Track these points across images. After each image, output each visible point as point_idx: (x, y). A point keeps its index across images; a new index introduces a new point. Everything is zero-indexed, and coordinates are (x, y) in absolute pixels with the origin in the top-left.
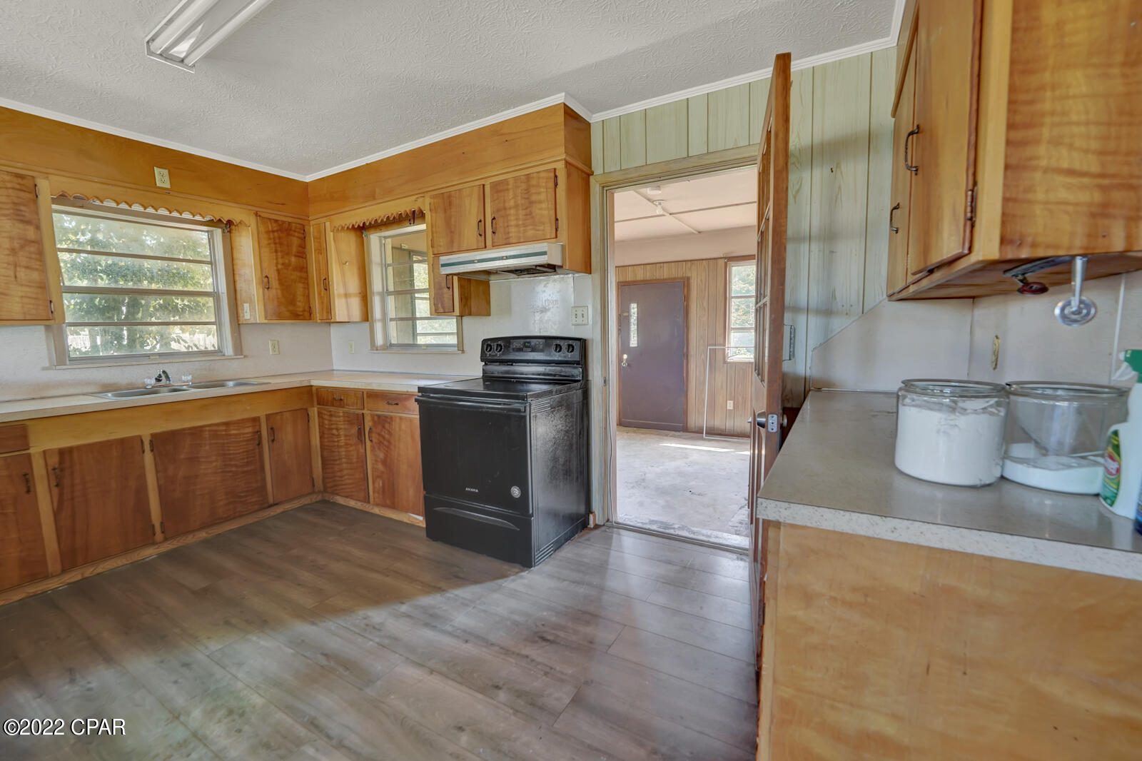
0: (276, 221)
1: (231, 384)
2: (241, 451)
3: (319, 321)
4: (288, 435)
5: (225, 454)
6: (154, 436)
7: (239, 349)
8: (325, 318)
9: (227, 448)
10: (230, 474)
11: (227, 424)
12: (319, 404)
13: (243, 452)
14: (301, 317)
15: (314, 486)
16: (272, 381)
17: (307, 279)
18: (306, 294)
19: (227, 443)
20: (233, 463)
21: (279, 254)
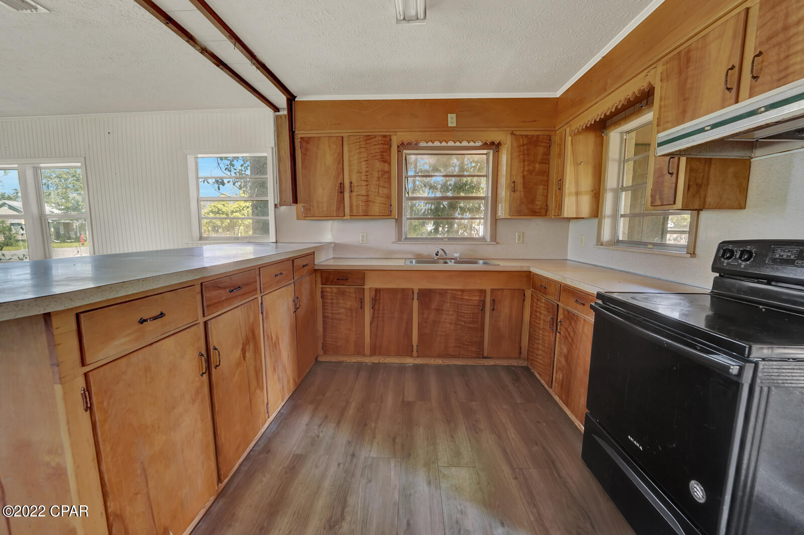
0: (527, 136)
1: (481, 262)
2: (469, 312)
3: (553, 217)
4: (506, 308)
5: (458, 312)
6: (420, 290)
7: (494, 237)
8: (557, 214)
9: (460, 308)
10: (460, 327)
11: (463, 291)
12: (533, 288)
13: (470, 313)
14: (538, 214)
15: (520, 353)
16: (502, 264)
17: (548, 181)
18: (545, 194)
19: (461, 304)
20: (463, 319)
21: (526, 163)
